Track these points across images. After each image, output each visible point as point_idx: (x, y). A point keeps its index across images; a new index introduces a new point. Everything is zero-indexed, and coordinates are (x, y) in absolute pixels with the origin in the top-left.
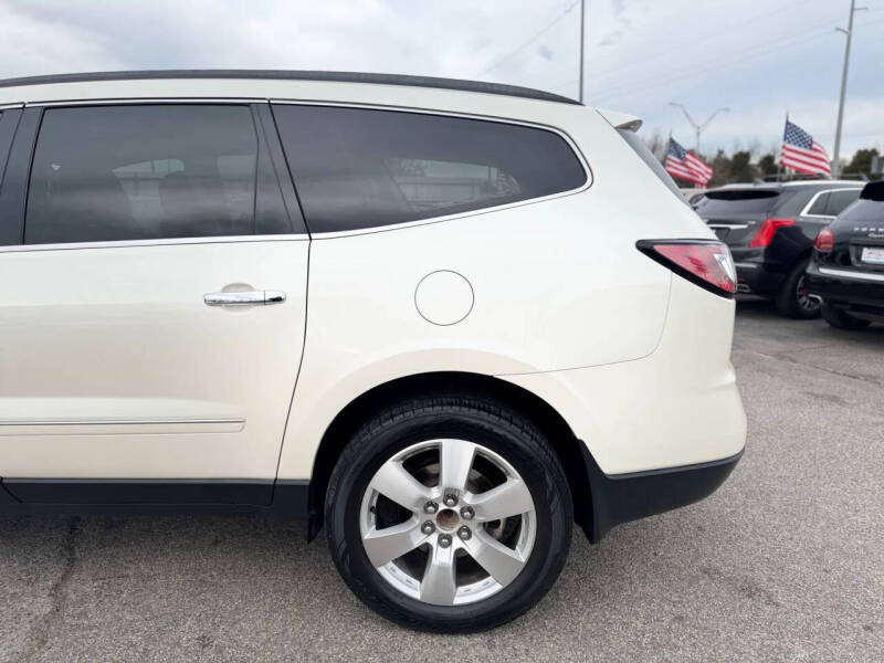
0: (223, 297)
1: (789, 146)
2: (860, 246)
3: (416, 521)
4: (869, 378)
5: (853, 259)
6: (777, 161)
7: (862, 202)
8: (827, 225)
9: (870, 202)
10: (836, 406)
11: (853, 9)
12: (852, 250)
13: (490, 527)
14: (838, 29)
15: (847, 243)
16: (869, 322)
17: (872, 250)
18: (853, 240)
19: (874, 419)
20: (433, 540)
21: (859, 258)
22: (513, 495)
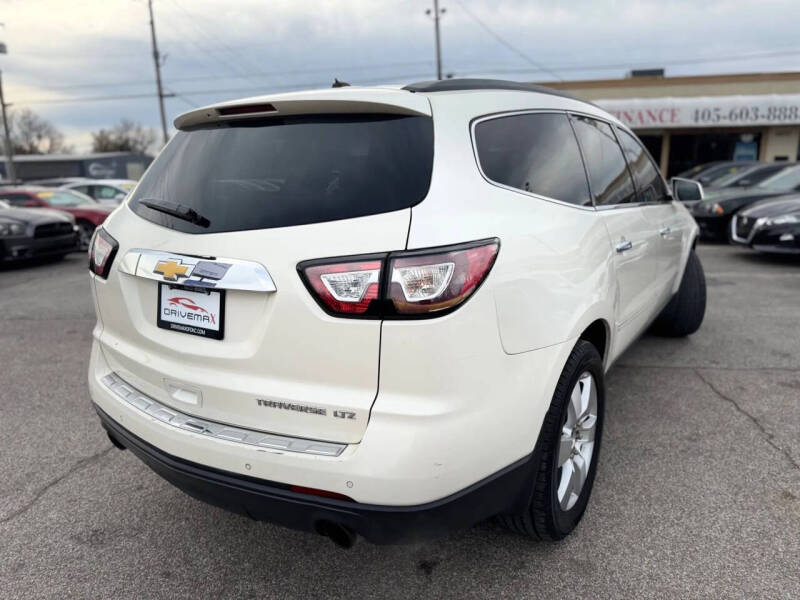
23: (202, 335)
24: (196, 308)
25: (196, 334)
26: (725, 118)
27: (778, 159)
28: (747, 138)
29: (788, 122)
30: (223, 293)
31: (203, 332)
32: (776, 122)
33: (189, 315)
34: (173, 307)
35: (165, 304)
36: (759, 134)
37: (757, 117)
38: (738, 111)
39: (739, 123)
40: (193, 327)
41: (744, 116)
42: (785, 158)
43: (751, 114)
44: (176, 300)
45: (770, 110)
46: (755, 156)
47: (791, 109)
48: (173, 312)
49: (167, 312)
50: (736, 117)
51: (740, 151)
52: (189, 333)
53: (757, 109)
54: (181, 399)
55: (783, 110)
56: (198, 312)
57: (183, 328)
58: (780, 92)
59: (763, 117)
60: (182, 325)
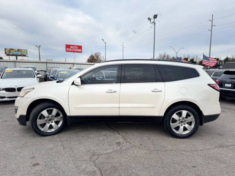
0: (154, 90)
1: (204, 60)
2: (225, 83)
3: (178, 122)
4: (228, 108)
5: (223, 86)
6: (194, 60)
7: (224, 74)
8: (217, 79)
9: (225, 75)
10: (224, 113)
11: (212, 26)
12: (223, 84)
13: (188, 123)
14: (209, 30)
15: (222, 83)
16: (226, 98)
17: (227, 84)
18: (223, 82)
19: (231, 115)
20: (180, 125)
21: (224, 85)
22: (192, 118)
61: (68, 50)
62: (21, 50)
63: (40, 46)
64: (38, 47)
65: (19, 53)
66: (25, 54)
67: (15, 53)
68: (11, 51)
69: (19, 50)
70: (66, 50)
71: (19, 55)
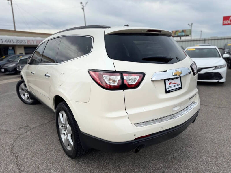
23: (178, 90)
24: (175, 84)
25: (177, 90)
26: (4, 42)
27: (20, 54)
28: (10, 48)
29: (21, 44)
30: (181, 77)
31: (178, 89)
32: (19, 44)
33: (174, 86)
34: (170, 86)
35: (167, 86)
36: (14, 47)
37: (13, 42)
38: (8, 40)
39: (9, 43)
40: (176, 89)
41: (10, 42)
42: (22, 54)
43: (12, 41)
44: (170, 83)
45: (16, 40)
46: (14, 53)
47: (19, 40)
48: (170, 87)
49: (168, 88)
50: (8, 42)
51: (10, 52)
52: (175, 91)
53: (13, 40)
54: (175, 110)
55: (19, 41)
56: (176, 84)
57: (173, 90)
58: (17, 36)
59: (15, 42)
60: (173, 89)
61: (225, 22)
62: (185, 30)
63: (192, 24)
64: (190, 25)
65: (183, 34)
66: (188, 33)
67: (179, 34)
68: (177, 33)
69: (183, 31)
70: (223, 23)
71: (183, 36)
